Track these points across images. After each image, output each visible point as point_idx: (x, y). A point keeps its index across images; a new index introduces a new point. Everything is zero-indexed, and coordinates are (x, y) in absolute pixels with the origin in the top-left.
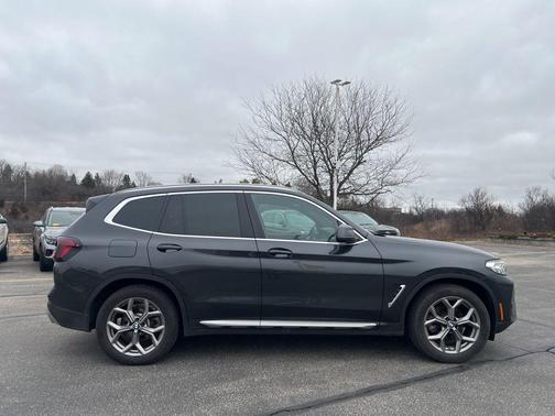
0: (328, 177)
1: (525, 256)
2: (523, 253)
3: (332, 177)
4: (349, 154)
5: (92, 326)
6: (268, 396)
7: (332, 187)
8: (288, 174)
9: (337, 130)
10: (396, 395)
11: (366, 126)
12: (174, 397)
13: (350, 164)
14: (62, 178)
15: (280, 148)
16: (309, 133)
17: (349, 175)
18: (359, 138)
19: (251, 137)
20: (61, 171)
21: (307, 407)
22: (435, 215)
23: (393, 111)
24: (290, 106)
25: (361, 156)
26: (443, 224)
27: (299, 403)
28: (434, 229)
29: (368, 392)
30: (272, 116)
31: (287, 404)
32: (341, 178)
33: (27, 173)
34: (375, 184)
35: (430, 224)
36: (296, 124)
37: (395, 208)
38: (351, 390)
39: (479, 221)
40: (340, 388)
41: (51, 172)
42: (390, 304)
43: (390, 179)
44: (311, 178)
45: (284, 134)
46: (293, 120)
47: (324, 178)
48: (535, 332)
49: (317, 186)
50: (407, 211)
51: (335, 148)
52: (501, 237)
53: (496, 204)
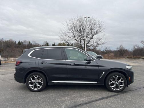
0: (84, 42)
1: (134, 63)
2: (134, 62)
3: (85, 42)
4: (89, 36)
5: (25, 82)
6: (77, 100)
7: (84, 45)
8: (73, 42)
9: (86, 30)
10: (108, 100)
11: (93, 29)
12: (53, 101)
13: (89, 39)
14: (12, 42)
15: (71, 35)
16: (79, 31)
17: (89, 42)
18: (91, 32)
19: (63, 32)
20: (12, 40)
21: (87, 103)
22: (110, 52)
23: (100, 25)
24: (73, 24)
25: (92, 37)
26: (112, 54)
27: (85, 102)
28: (110, 55)
29: (101, 99)
30: (69, 26)
31: (82, 102)
32: (87, 43)
33: (3, 41)
34: (96, 44)
35: (109, 54)
36: (75, 29)
37: (100, 50)
38: (97, 98)
39: (121, 53)
40: (94, 98)
41: (9, 41)
42: (100, 77)
43: (100, 43)
44: (79, 43)
45: (72, 31)
46: (74, 27)
47: (83, 42)
48: (140, 83)
49: (81, 45)
50: (103, 51)
51: (85, 35)
52: (128, 58)
53: (126, 49)
